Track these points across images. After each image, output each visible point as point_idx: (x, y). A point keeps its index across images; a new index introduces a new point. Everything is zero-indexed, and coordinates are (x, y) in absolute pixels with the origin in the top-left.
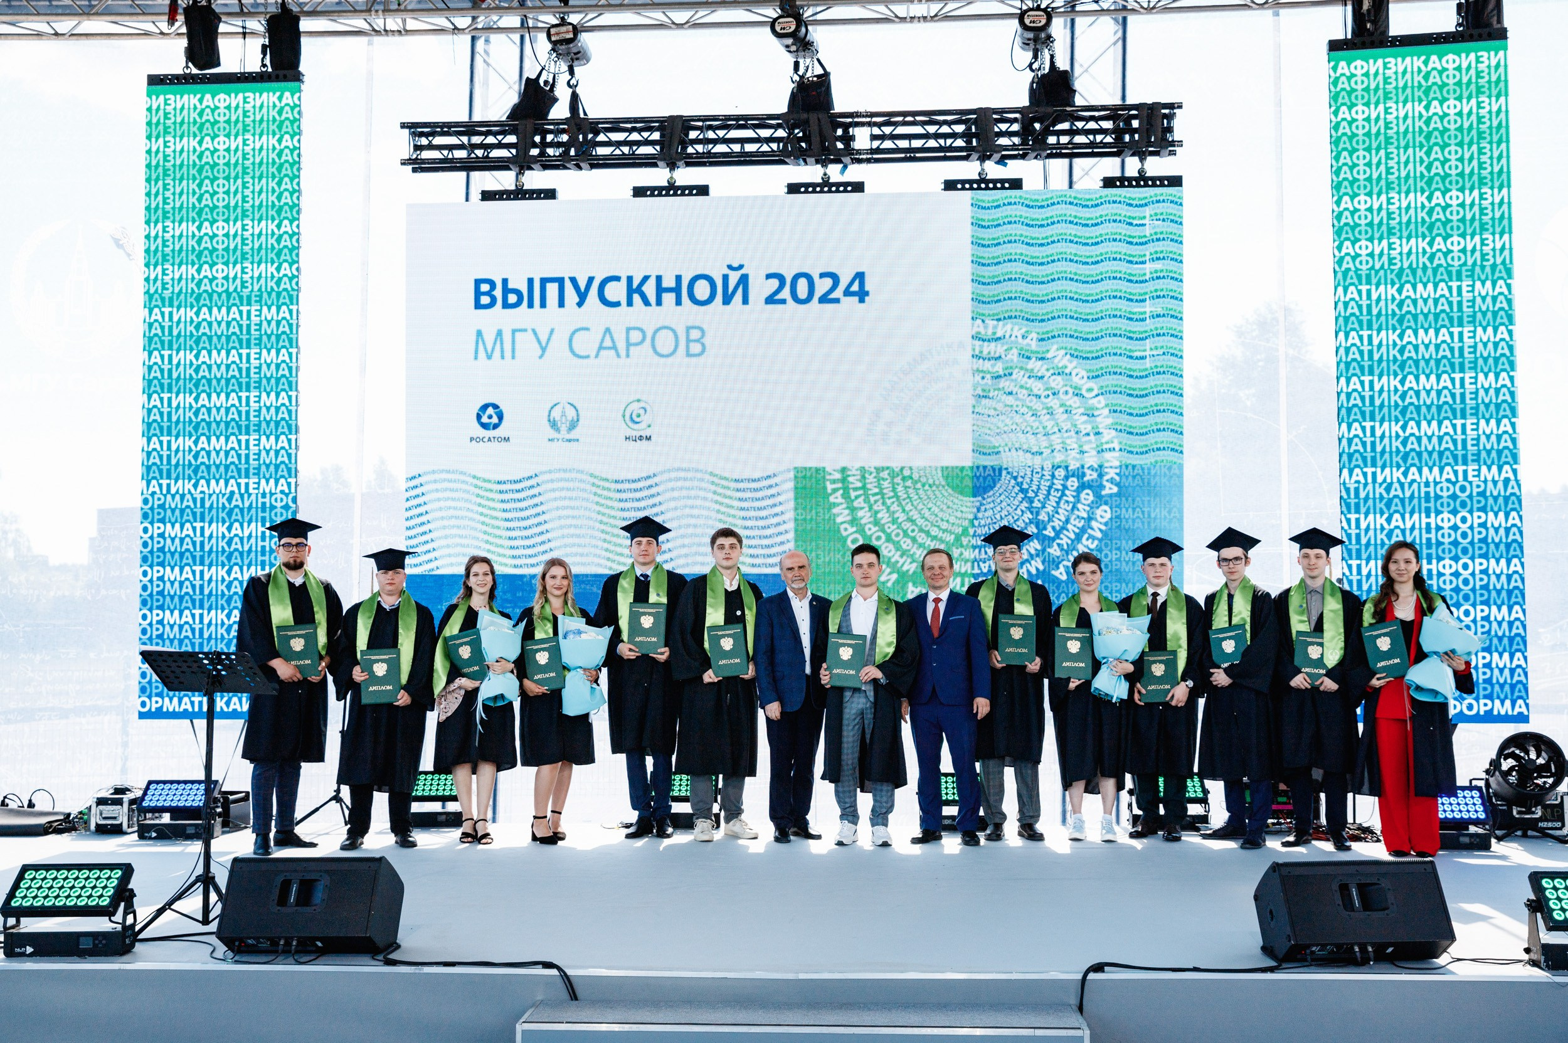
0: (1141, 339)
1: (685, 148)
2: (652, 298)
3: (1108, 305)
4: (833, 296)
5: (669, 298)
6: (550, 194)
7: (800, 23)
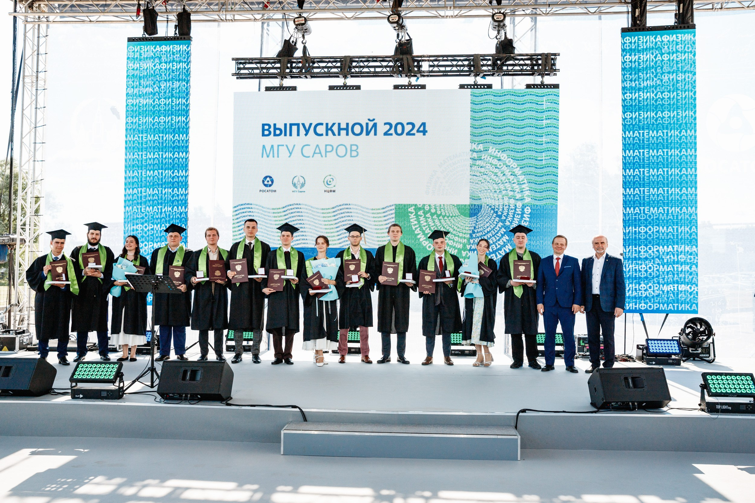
0: (541, 152)
1: (351, 70)
2: (336, 132)
3: (527, 138)
4: (412, 132)
5: (343, 132)
6: (294, 88)
7: (400, 17)
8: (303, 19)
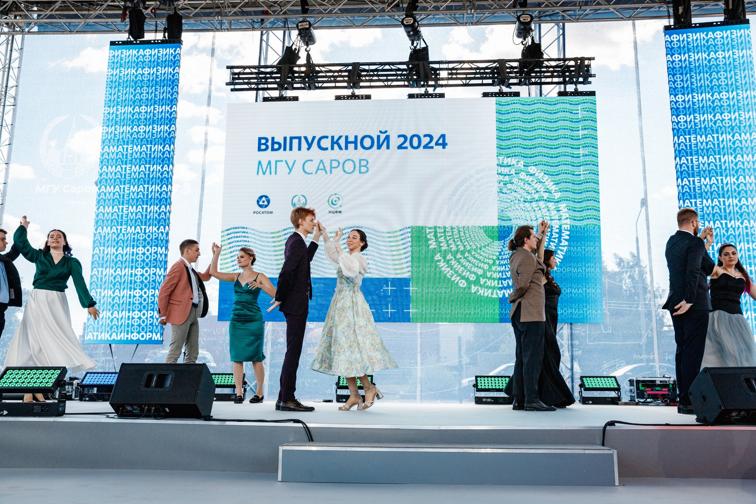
0: (579, 166)
2: (343, 145)
3: (562, 150)
4: (430, 145)
5: (351, 146)
6: (296, 99)
7: (415, 20)
8: (308, 23)
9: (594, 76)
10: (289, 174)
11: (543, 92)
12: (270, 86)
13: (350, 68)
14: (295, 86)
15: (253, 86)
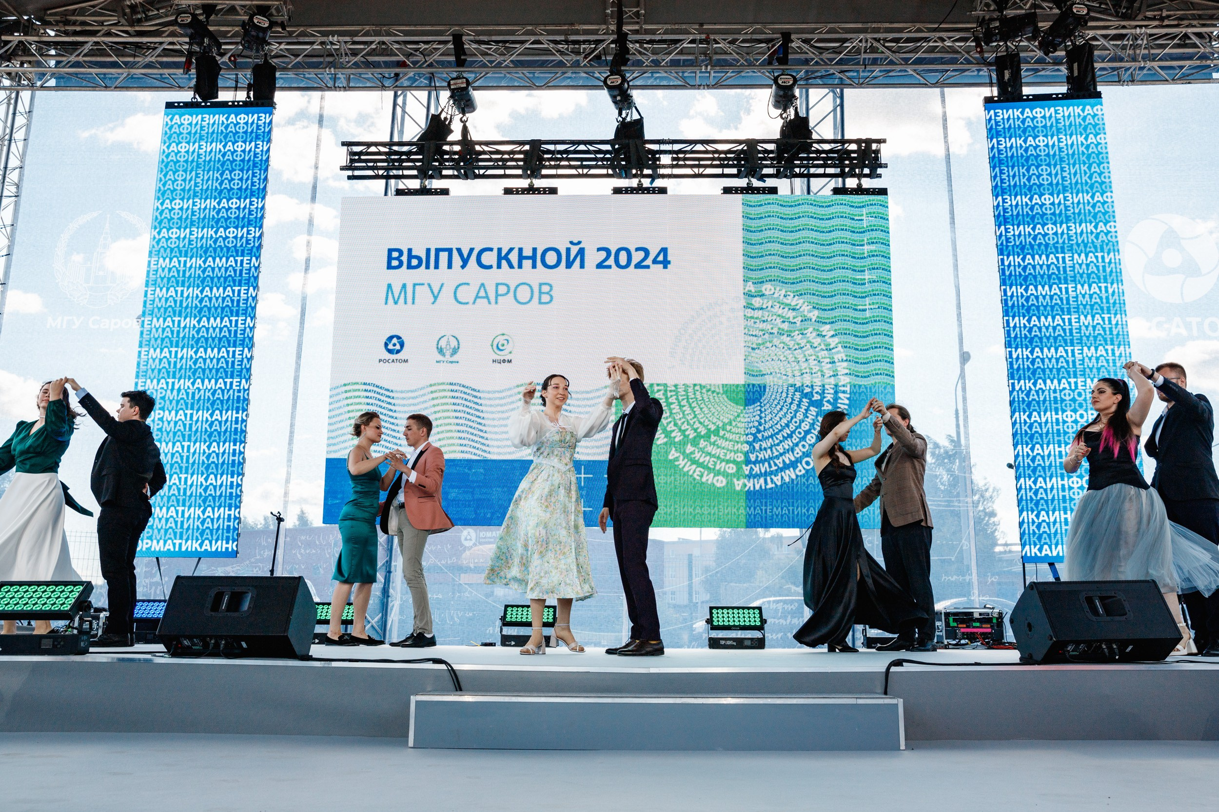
0: (863, 297)
2: (515, 262)
3: (839, 274)
4: (644, 264)
5: (527, 263)
6: (445, 192)
7: (624, 79)
8: (464, 80)
9: (886, 166)
10: (433, 303)
11: (812, 188)
12: (406, 172)
13: (527, 147)
14: (445, 172)
15: (381, 172)
